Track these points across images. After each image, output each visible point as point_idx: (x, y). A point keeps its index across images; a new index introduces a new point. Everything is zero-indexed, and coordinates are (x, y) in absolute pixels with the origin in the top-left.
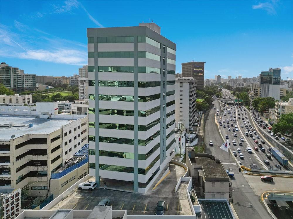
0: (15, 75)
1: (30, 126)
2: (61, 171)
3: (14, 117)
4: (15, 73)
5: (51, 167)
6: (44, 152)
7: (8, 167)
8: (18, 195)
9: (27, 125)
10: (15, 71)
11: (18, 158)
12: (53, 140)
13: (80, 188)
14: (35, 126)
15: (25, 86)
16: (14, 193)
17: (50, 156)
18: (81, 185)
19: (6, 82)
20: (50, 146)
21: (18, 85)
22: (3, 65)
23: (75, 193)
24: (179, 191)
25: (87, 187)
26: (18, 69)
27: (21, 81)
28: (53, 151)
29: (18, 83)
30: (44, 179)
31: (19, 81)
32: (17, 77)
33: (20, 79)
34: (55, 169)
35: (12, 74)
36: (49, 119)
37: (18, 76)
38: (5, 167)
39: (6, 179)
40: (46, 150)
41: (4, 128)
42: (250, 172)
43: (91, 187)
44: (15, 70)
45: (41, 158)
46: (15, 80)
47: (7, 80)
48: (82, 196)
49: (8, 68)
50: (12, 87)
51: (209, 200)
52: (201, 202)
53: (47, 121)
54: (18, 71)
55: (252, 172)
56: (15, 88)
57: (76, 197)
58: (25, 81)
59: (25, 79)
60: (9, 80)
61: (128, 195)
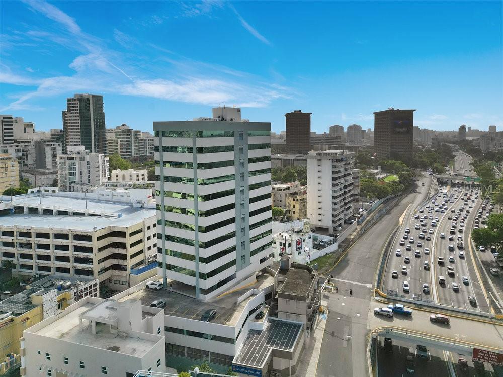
0: (136, 140)
1: (119, 216)
2: (142, 267)
3: (111, 203)
4: (137, 138)
5: (130, 263)
6: (123, 246)
7: (91, 258)
8: (96, 286)
9: (117, 215)
10: (137, 135)
11: (100, 250)
12: (131, 234)
13: (147, 286)
14: (124, 216)
15: (148, 154)
16: (92, 283)
17: (129, 250)
18: (148, 283)
19: (127, 149)
20: (129, 240)
21: (140, 152)
22: (124, 128)
23: (142, 291)
24: (241, 304)
25: (154, 286)
26: (140, 132)
27: (143, 148)
28: (132, 245)
29: (140, 149)
30: (124, 273)
31: (141, 148)
32: (139, 143)
33: (143, 145)
34: (136, 265)
35: (133, 139)
36: (142, 207)
37: (140, 141)
38: (89, 257)
39: (90, 270)
40: (125, 244)
41: (97, 217)
42: (383, 299)
43: (156, 286)
44: (137, 133)
45: (121, 251)
46: (136, 146)
47: (128, 146)
48: (147, 294)
49: (129, 131)
50: (133, 155)
51: (282, 320)
52: (270, 321)
53: (139, 210)
54: (140, 135)
55: (386, 300)
56: (137, 157)
57: (141, 294)
58: (148, 147)
59: (148, 144)
60: (129, 146)
61: (188, 300)
